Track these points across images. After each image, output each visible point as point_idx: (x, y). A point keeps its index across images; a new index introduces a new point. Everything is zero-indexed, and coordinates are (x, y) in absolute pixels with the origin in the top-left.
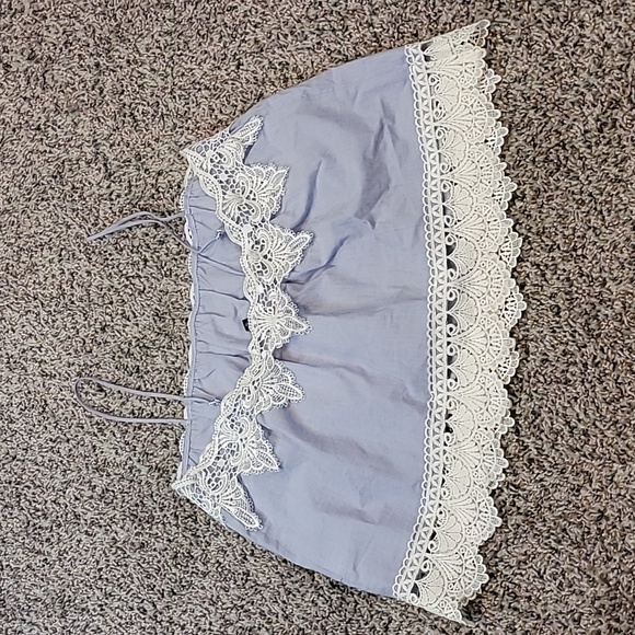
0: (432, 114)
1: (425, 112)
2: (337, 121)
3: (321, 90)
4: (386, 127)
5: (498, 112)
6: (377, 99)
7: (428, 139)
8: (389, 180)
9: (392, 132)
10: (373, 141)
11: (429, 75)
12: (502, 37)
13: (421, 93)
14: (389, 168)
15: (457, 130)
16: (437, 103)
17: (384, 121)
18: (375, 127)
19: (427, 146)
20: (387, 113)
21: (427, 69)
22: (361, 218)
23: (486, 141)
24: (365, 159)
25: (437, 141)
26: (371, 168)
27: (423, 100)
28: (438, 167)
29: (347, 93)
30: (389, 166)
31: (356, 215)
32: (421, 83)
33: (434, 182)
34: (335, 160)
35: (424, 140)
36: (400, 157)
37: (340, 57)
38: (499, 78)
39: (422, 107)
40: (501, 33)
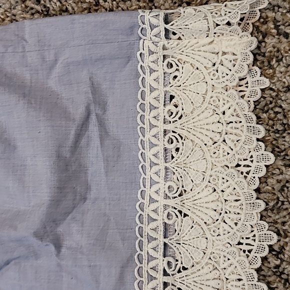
0: (162, 111)
1: (152, 108)
2: (24, 95)
3: (6, 47)
4: (93, 117)
5: (261, 128)
6: (84, 75)
7: (152, 145)
8: (88, 188)
9: (102, 124)
10: (73, 132)
11: (164, 57)
12: (277, 27)
13: (149, 79)
14: (89, 172)
15: (197, 141)
16: (172, 97)
17: (92, 107)
18: (78, 113)
19: (149, 154)
20: (97, 97)
21: (164, 48)
22: (41, 239)
23: (238, 165)
24: (59, 156)
25: (165, 150)
26: (67, 170)
27: (152, 90)
28: (162, 186)
29: (43, 58)
30: (91, 170)
31: (36, 235)
32: (153, 66)
33: (153, 206)
34: (15, 148)
35: (147, 145)
36: (106, 161)
37: (39, 8)
38: (266, 83)
39: (149, 99)
40: (275, 21)
